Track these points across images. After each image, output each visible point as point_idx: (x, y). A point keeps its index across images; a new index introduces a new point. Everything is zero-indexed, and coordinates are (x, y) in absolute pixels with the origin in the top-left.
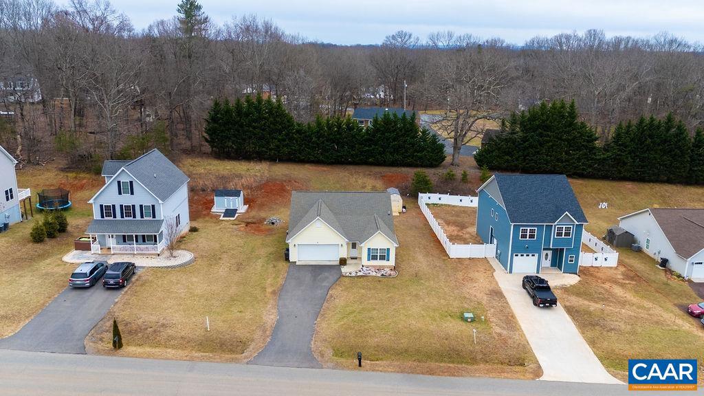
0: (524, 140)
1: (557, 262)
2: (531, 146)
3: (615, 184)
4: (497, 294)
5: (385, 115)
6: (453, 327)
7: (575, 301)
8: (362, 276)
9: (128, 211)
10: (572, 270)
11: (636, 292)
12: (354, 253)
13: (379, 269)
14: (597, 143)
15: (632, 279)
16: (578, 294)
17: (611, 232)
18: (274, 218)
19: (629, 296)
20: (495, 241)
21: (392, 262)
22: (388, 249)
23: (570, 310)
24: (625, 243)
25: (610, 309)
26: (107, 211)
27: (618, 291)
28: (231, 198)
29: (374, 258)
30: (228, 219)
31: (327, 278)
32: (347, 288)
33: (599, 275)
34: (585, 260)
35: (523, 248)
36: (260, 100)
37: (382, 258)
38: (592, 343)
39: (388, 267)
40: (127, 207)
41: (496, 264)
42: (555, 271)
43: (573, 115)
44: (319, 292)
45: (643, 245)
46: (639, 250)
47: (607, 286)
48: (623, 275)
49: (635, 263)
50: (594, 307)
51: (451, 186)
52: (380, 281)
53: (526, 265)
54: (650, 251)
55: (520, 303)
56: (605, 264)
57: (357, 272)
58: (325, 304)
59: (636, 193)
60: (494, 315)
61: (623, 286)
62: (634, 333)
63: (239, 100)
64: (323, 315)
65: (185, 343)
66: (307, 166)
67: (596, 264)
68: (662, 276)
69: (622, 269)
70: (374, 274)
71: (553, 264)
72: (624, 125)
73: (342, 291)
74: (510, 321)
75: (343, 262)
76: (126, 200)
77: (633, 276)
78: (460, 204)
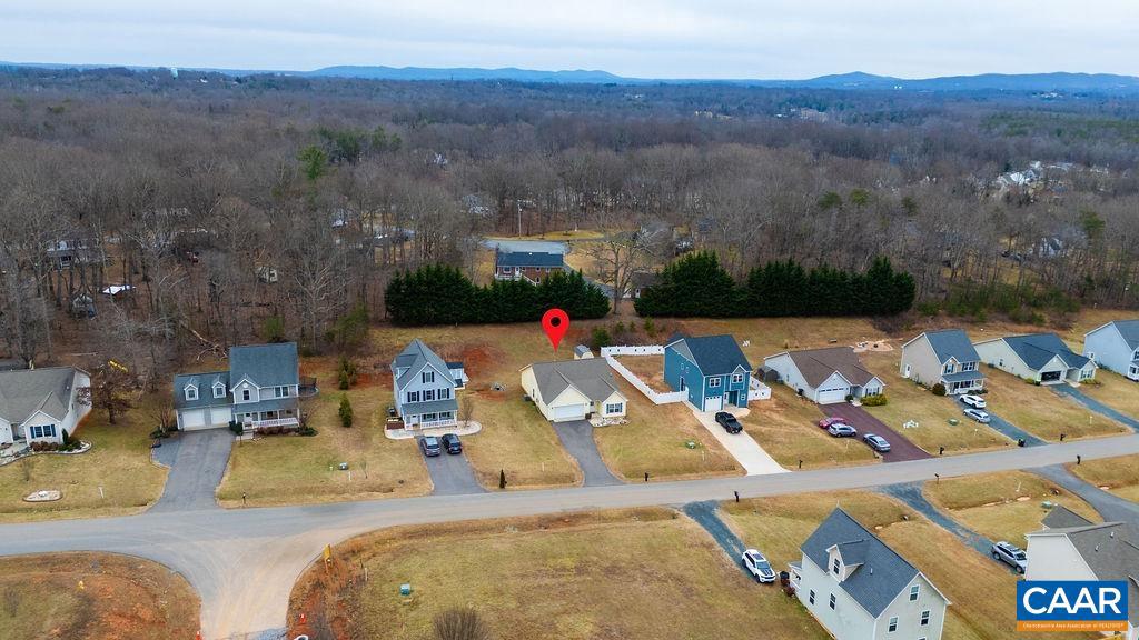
0: (678, 289)
1: (733, 399)
2: (683, 294)
3: (752, 321)
4: (701, 428)
6: (686, 452)
7: (752, 427)
8: (606, 426)
9: (429, 394)
10: (743, 405)
11: (787, 415)
12: (596, 409)
13: (615, 419)
14: (735, 288)
15: (782, 406)
16: (752, 422)
17: (760, 371)
18: (497, 384)
19: (783, 419)
20: (687, 389)
21: (624, 413)
22: (621, 404)
23: (750, 433)
24: (772, 378)
25: (774, 429)
26: (413, 397)
27: (775, 416)
28: (457, 370)
29: (611, 411)
31: (580, 429)
32: (601, 435)
33: (761, 406)
34: (751, 396)
35: (711, 393)
37: (617, 411)
38: (769, 452)
39: (621, 417)
40: (429, 392)
41: (690, 405)
42: (733, 407)
43: (714, 264)
45: (784, 379)
46: (782, 383)
47: (767, 414)
48: (776, 404)
49: (781, 393)
50: (764, 429)
51: (622, 337)
52: (620, 428)
53: (714, 405)
54: (790, 384)
55: (718, 431)
56: (763, 397)
57: (600, 423)
58: (598, 448)
59: (769, 329)
60: (706, 442)
61: (777, 412)
62: (791, 443)
63: (419, 270)
64: (602, 455)
65: (535, 481)
66: (487, 327)
67: (757, 398)
68: (800, 402)
69: (774, 400)
70: (615, 423)
71: (730, 402)
72: (756, 269)
73: (598, 437)
74: (717, 444)
75: (588, 417)
76: (429, 386)
77: (783, 404)
78: (636, 354)
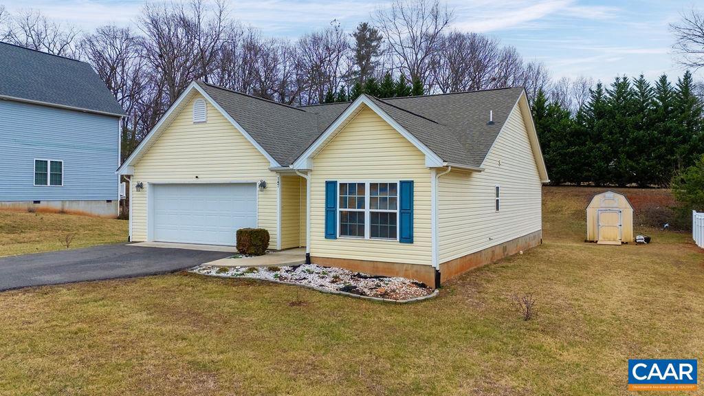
22: (408, 186)
29: (351, 226)
37: (384, 227)
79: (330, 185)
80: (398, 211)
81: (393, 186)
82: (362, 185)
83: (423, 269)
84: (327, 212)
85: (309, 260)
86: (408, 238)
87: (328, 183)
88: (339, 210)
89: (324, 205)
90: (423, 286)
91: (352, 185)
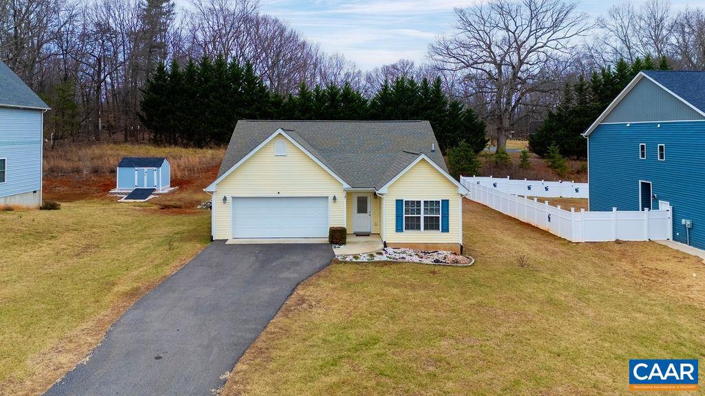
5: (398, 82)
8: (385, 263)
12: (363, 222)
13: (427, 250)
21: (456, 235)
22: (446, 203)
28: (146, 169)
29: (413, 224)
30: (132, 201)
31: (296, 264)
32: (349, 285)
36: (221, 63)
37: (432, 224)
39: (447, 247)
44: (266, 292)
52: (434, 273)
57: (372, 256)
58: (279, 320)
64: (261, 351)
70: (416, 259)
73: (334, 289)
75: (338, 236)
78: (529, 194)
79: (399, 202)
80: (440, 216)
81: (438, 202)
82: (419, 203)
83: (454, 245)
84: (397, 217)
85: (385, 245)
86: (446, 229)
87: (398, 201)
88: (404, 216)
89: (395, 213)
90: (455, 254)
91: (413, 202)
